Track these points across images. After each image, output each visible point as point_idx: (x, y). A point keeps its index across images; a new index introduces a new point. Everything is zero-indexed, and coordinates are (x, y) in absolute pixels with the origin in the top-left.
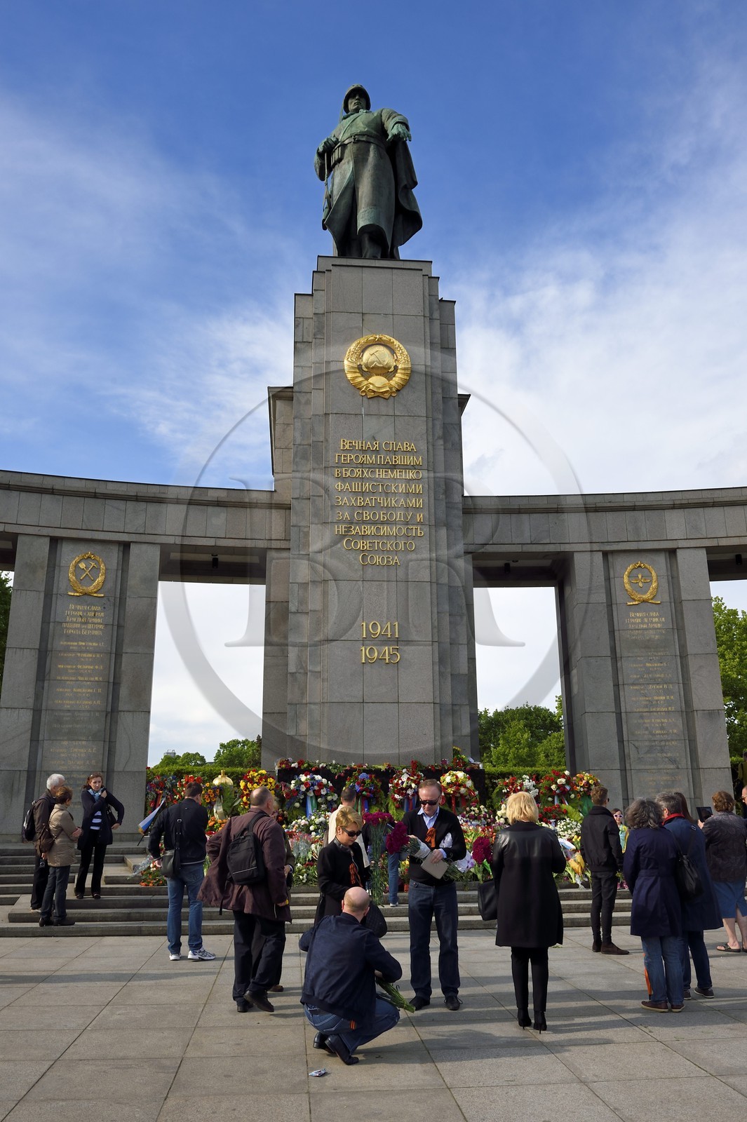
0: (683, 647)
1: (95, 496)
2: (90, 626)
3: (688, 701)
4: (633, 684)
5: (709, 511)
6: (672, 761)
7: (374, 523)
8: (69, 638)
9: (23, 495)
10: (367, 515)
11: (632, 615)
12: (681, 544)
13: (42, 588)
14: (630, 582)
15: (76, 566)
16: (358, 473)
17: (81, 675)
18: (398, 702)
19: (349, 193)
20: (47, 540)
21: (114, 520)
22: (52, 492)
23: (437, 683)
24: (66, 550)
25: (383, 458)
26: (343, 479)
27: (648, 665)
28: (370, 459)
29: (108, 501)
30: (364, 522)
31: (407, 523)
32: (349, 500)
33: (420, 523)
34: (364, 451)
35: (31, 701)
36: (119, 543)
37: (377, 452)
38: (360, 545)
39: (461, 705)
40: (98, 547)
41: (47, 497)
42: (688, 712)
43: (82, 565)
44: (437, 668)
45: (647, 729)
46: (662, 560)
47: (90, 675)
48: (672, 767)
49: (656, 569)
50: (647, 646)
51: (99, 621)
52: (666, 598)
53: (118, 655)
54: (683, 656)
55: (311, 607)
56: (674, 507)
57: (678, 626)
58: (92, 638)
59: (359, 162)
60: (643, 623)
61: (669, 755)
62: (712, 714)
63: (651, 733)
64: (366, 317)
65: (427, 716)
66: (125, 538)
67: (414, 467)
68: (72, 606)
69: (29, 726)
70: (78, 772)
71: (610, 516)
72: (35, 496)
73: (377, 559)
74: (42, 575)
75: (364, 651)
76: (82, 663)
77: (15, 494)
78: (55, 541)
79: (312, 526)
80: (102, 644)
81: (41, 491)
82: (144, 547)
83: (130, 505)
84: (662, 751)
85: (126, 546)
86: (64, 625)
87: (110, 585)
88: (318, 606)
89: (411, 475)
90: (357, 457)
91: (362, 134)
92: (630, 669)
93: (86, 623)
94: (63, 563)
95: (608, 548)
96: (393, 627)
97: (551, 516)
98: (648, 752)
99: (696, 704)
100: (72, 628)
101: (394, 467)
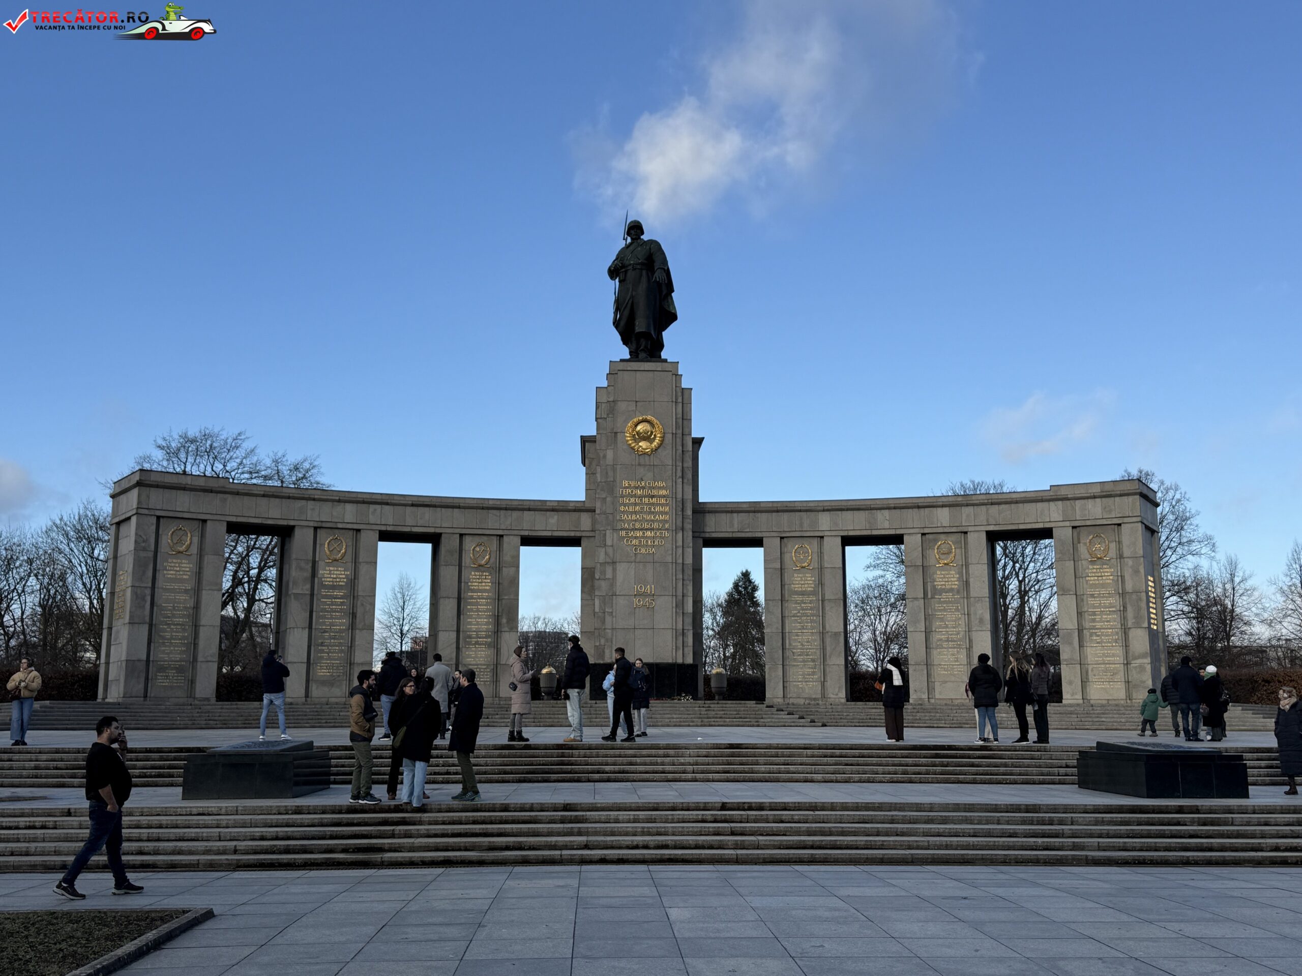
0: (823, 595)
1: (483, 508)
2: (483, 584)
3: (824, 627)
4: (794, 616)
5: (844, 513)
6: (813, 660)
7: (642, 529)
8: (473, 591)
9: (443, 510)
10: (638, 526)
11: (795, 575)
12: (827, 534)
13: (457, 563)
14: (795, 556)
15: (473, 550)
16: (632, 500)
17: (480, 612)
18: (653, 629)
20: (458, 535)
21: (494, 522)
22: (459, 507)
23: (674, 618)
24: (467, 539)
25: (646, 492)
26: (625, 505)
27: (802, 605)
28: (639, 492)
29: (490, 511)
30: (636, 529)
31: (660, 529)
32: (628, 517)
33: (667, 529)
34: (637, 488)
35: (455, 628)
36: (497, 535)
37: (643, 488)
38: (633, 542)
39: (688, 630)
40: (485, 538)
41: (456, 510)
42: (823, 634)
43: (478, 549)
44: (674, 610)
45: (799, 642)
46: (815, 542)
47: (485, 612)
48: (812, 664)
49: (811, 547)
50: (803, 593)
51: (489, 581)
52: (816, 566)
53: (499, 600)
54: (823, 601)
55: (607, 577)
56: (824, 511)
57: (821, 583)
58: (485, 591)
59: (636, 285)
60: (802, 580)
61: (811, 657)
62: (836, 634)
63: (802, 645)
64: (638, 404)
65: (668, 636)
66: (500, 533)
67: (664, 496)
68: (473, 573)
69: (455, 640)
70: (481, 665)
71: (786, 515)
72: (450, 510)
73: (643, 551)
74: (457, 556)
75: (636, 601)
76: (480, 605)
77: (439, 509)
78: (461, 535)
79: (608, 531)
80: (490, 594)
81: (453, 507)
82: (512, 537)
83: (502, 512)
84: (807, 655)
85: (501, 536)
86: (470, 584)
87: (492, 560)
88: (611, 577)
89: (663, 501)
90: (632, 492)
92: (792, 608)
93: (481, 583)
94: (467, 548)
95: (783, 535)
96: (651, 588)
97: (751, 514)
98: (800, 655)
99: (828, 628)
100: (474, 585)
101: (653, 497)
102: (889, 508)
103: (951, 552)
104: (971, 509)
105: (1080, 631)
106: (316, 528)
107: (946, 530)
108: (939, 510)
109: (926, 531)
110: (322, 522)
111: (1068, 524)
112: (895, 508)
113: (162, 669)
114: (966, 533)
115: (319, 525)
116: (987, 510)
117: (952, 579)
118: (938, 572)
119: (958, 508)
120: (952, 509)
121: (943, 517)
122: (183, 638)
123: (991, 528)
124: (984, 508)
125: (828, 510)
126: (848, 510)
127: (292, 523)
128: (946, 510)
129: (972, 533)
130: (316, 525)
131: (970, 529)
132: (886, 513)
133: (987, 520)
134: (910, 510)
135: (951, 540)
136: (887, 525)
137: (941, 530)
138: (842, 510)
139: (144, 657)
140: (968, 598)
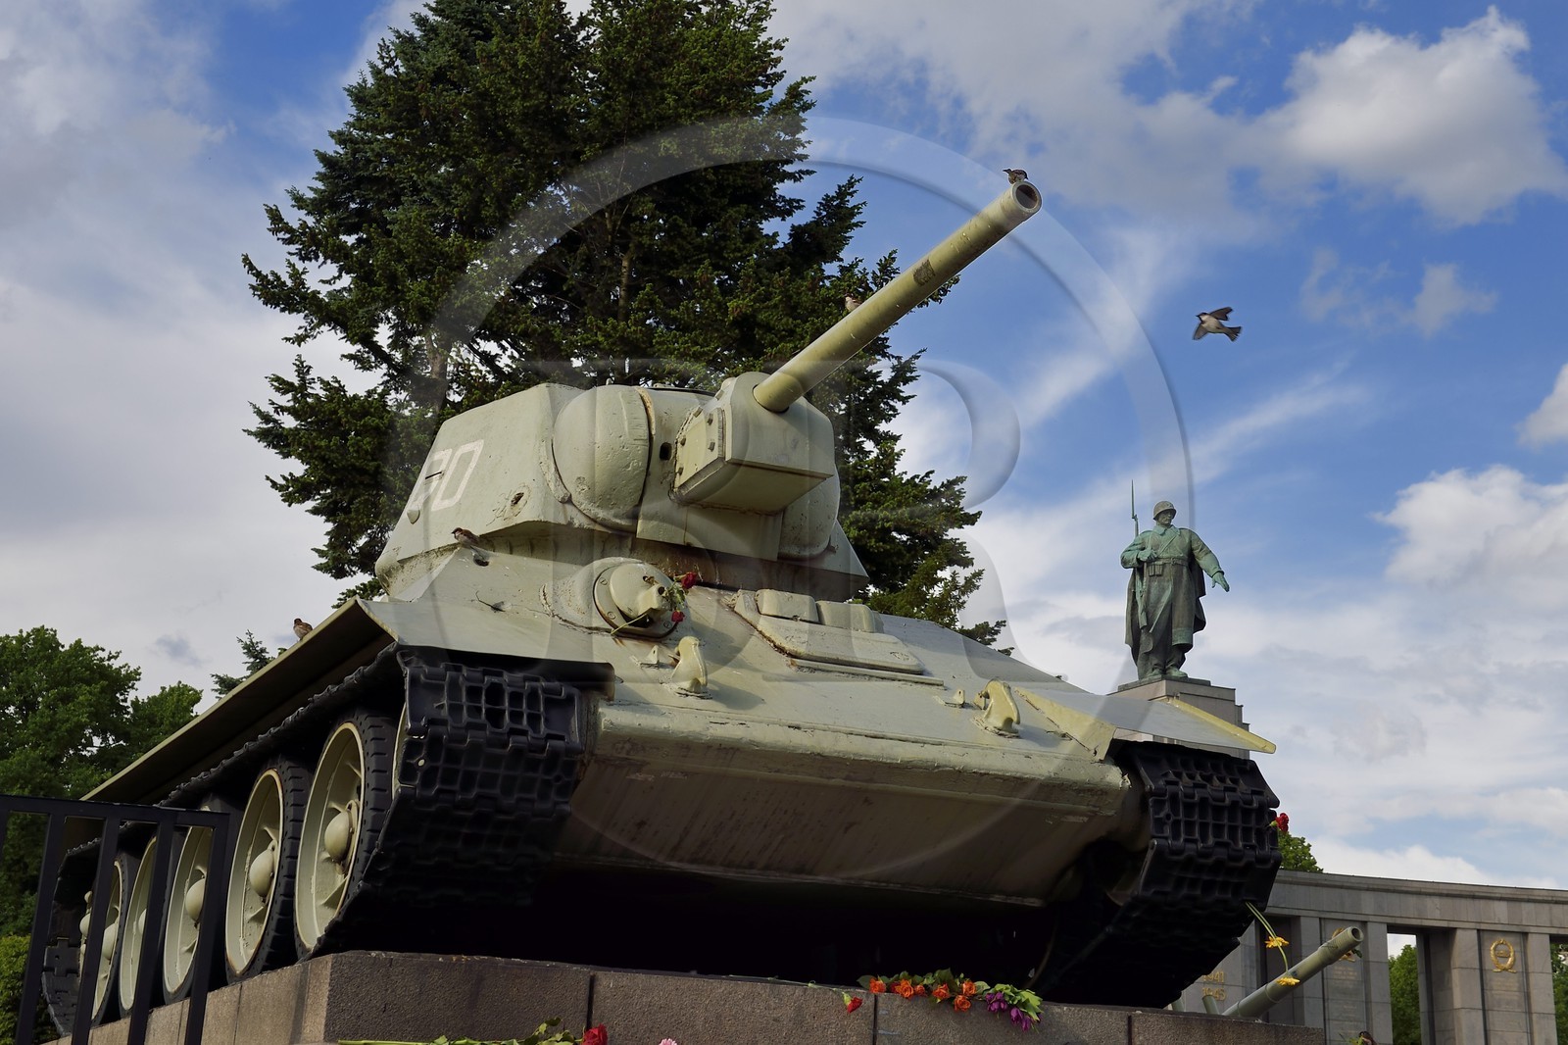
0: (1368, 995)
4: (1335, 1019)
5: (1390, 895)
12: (1371, 918)
19: (1167, 612)
27: (1345, 1007)
54: (1368, 1002)
56: (1368, 890)
59: (1177, 584)
71: (1325, 890)
75: (1205, 990)
91: (1179, 558)
92: (1332, 1006)
95: (1323, 916)
97: (1287, 886)
102: (1441, 895)
103: (1509, 956)
104: (1531, 906)
107: (1506, 928)
108: (1497, 903)
109: (1483, 927)
112: (1448, 895)
114: (1525, 935)
116: (1551, 909)
117: (1512, 988)
118: (1497, 979)
119: (1517, 904)
120: (1512, 904)
121: (1500, 913)
123: (1554, 931)
124: (1546, 906)
125: (1374, 890)
126: (1394, 891)
128: (1503, 904)
129: (1534, 935)
131: (1533, 930)
132: (1437, 900)
133: (1551, 923)
134: (1464, 902)
135: (1509, 939)
136: (1437, 914)
137: (1499, 928)
138: (1387, 891)
140: (1529, 1012)
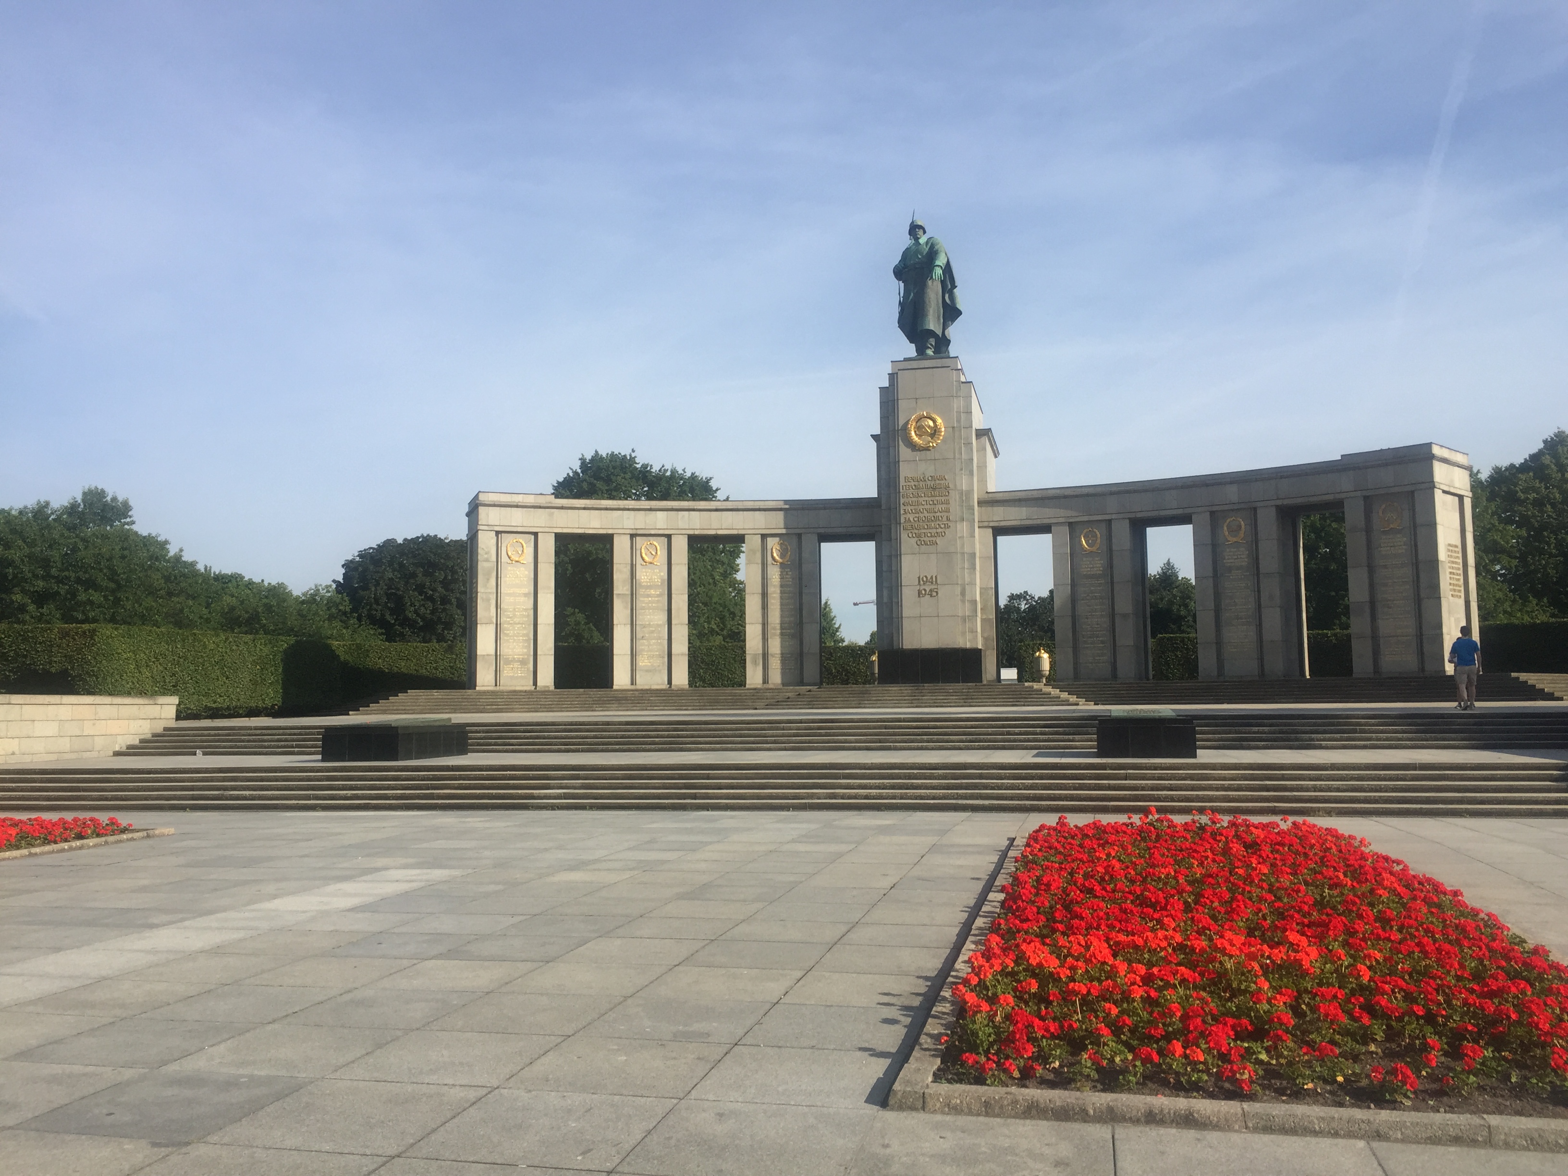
0: (1112, 577)
3: (1112, 609)
4: (1083, 600)
6: (1102, 642)
7: (925, 522)
8: (776, 586)
11: (1084, 559)
12: (1114, 516)
13: (760, 561)
14: (1084, 541)
15: (775, 549)
16: (915, 494)
17: (783, 605)
18: (938, 616)
19: (912, 308)
20: (761, 536)
21: (792, 522)
22: (760, 510)
23: (959, 605)
24: (770, 540)
25: (929, 485)
27: (1092, 588)
28: (921, 486)
29: (788, 512)
30: (919, 522)
31: (943, 521)
33: (949, 520)
34: (919, 482)
35: (760, 620)
36: (797, 534)
37: (925, 481)
40: (786, 537)
41: (758, 513)
42: (1113, 616)
43: (779, 547)
44: (959, 598)
45: (1089, 625)
46: (1104, 526)
47: (787, 605)
48: (1102, 645)
49: (1100, 531)
50: (1092, 577)
51: (790, 576)
52: (1105, 549)
53: (801, 594)
54: (1112, 583)
55: (893, 569)
56: (1111, 494)
57: (1109, 566)
58: (787, 586)
60: (1091, 564)
61: (1101, 639)
62: (1125, 616)
63: (1092, 628)
64: (919, 400)
65: (953, 623)
66: (798, 531)
67: (946, 488)
68: (775, 570)
69: (761, 631)
70: (786, 653)
71: (1074, 500)
72: (752, 512)
74: (759, 554)
76: (783, 599)
78: (764, 536)
80: (792, 589)
81: (755, 510)
82: (811, 535)
83: (801, 512)
84: (1097, 637)
85: (800, 535)
86: (772, 580)
87: (793, 557)
89: (945, 493)
90: (915, 486)
93: (783, 578)
94: (769, 547)
95: (1071, 520)
96: (935, 577)
98: (1090, 637)
99: (1117, 611)
100: (776, 581)
101: (935, 490)
103: (1241, 530)
104: (1260, 484)
105: (1372, 603)
106: (633, 536)
107: (1237, 507)
108: (1228, 487)
109: (1215, 509)
110: (637, 529)
111: (1359, 493)
113: (508, 662)
114: (1255, 509)
115: (634, 532)
116: (1277, 484)
117: (1242, 556)
118: (1228, 550)
119: (1246, 485)
120: (1243, 486)
121: (1231, 495)
122: (524, 635)
123: (1279, 503)
125: (1115, 493)
126: (1135, 491)
127: (610, 532)
128: (1233, 488)
129: (1261, 509)
130: (631, 533)
131: (1258, 504)
132: (1174, 492)
133: (1277, 495)
134: (1199, 489)
135: (1241, 516)
136: (1174, 505)
137: (1231, 507)
138: (1129, 492)
139: (493, 652)
140: (1258, 574)
